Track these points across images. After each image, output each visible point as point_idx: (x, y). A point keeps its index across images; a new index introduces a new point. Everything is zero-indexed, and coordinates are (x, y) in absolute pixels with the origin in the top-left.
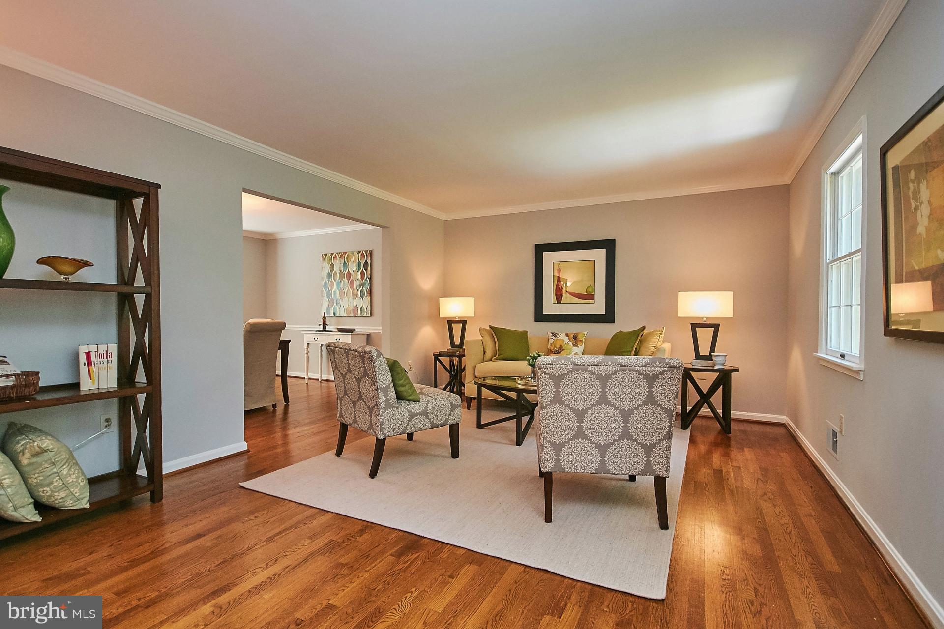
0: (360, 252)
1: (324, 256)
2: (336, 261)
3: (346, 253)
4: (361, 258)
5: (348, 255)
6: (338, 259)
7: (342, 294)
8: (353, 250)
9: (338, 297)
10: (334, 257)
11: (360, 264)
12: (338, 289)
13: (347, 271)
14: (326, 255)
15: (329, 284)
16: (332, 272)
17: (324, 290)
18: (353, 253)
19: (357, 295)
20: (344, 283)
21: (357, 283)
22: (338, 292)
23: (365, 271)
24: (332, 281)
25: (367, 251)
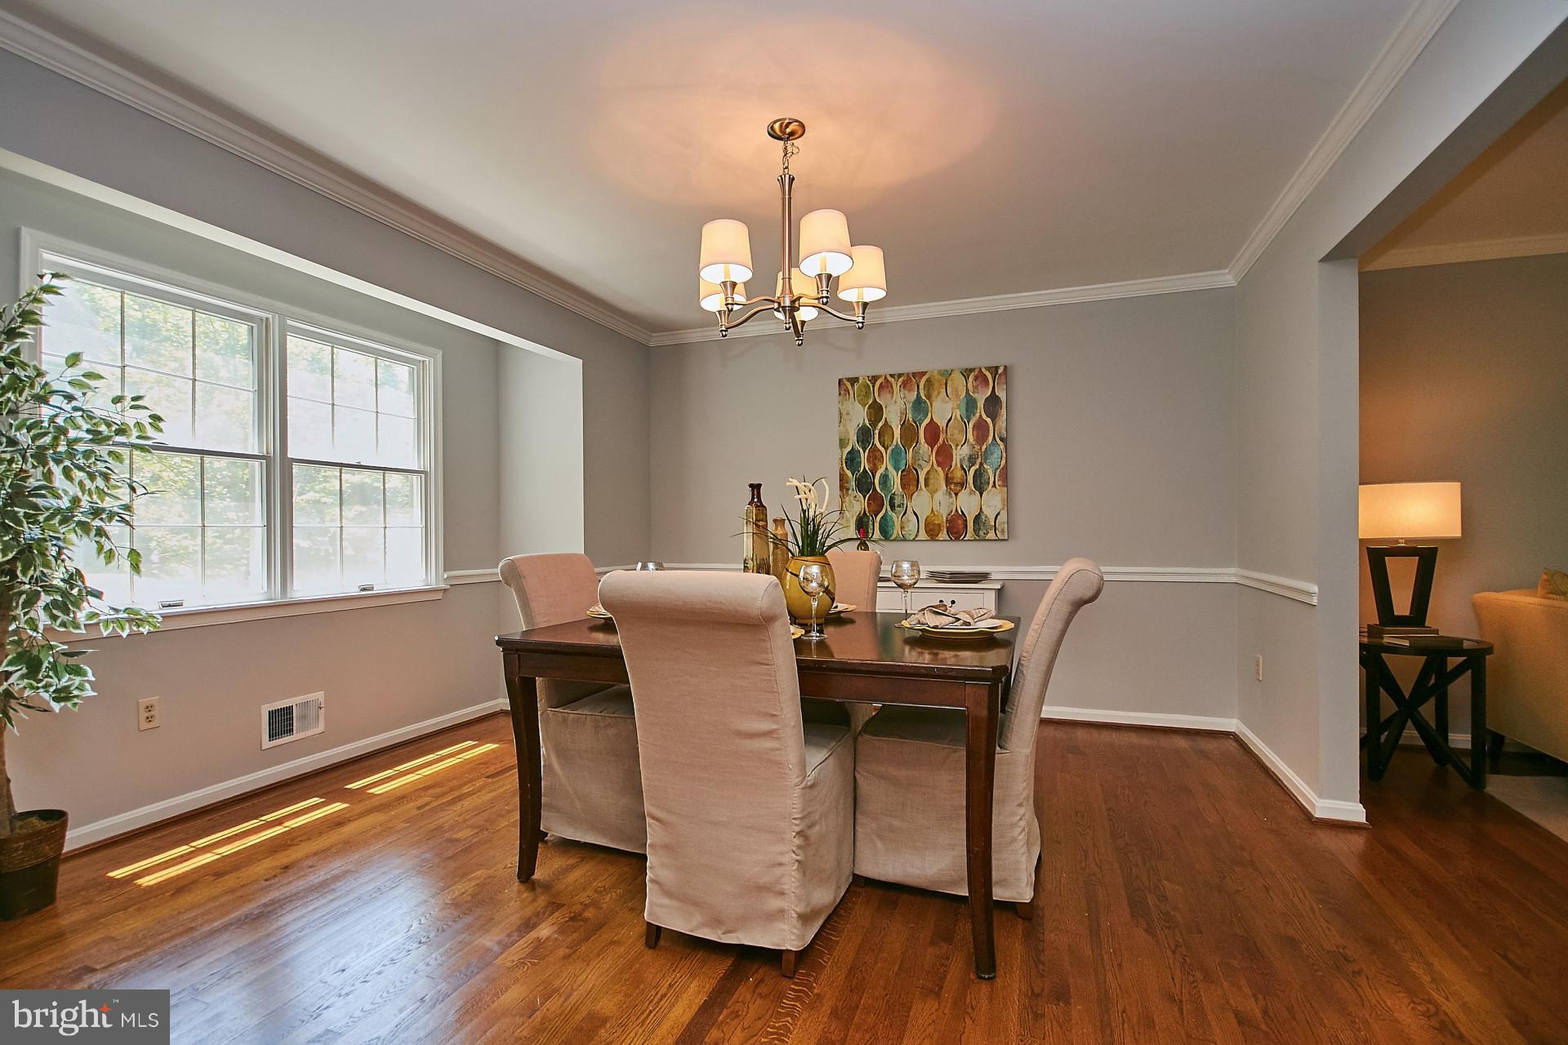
0: (972, 370)
1: (848, 385)
2: (888, 396)
3: (924, 374)
4: (975, 388)
5: (928, 380)
6: (896, 389)
7: (910, 481)
8: (948, 367)
9: (897, 487)
10: (881, 386)
11: (971, 404)
12: (897, 469)
13: (927, 421)
14: (853, 381)
15: (864, 457)
16: (874, 423)
17: (849, 473)
18: (947, 374)
19: (963, 484)
20: (916, 453)
21: (960, 453)
22: (896, 479)
23: (989, 420)
24: (874, 449)
25: (997, 368)
